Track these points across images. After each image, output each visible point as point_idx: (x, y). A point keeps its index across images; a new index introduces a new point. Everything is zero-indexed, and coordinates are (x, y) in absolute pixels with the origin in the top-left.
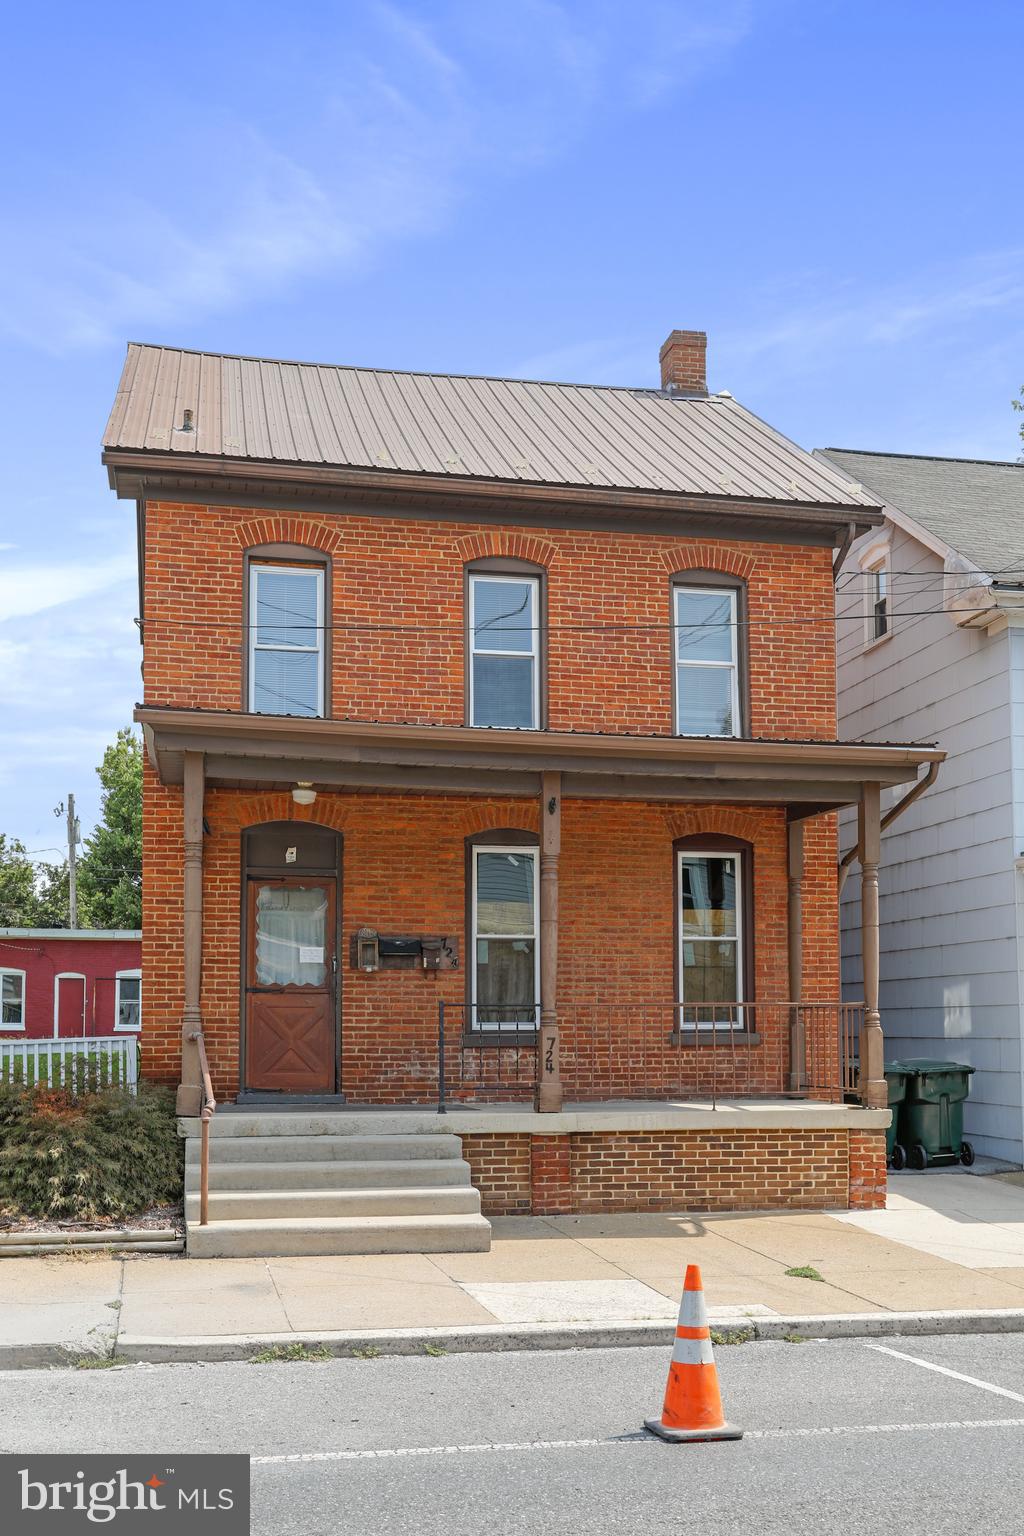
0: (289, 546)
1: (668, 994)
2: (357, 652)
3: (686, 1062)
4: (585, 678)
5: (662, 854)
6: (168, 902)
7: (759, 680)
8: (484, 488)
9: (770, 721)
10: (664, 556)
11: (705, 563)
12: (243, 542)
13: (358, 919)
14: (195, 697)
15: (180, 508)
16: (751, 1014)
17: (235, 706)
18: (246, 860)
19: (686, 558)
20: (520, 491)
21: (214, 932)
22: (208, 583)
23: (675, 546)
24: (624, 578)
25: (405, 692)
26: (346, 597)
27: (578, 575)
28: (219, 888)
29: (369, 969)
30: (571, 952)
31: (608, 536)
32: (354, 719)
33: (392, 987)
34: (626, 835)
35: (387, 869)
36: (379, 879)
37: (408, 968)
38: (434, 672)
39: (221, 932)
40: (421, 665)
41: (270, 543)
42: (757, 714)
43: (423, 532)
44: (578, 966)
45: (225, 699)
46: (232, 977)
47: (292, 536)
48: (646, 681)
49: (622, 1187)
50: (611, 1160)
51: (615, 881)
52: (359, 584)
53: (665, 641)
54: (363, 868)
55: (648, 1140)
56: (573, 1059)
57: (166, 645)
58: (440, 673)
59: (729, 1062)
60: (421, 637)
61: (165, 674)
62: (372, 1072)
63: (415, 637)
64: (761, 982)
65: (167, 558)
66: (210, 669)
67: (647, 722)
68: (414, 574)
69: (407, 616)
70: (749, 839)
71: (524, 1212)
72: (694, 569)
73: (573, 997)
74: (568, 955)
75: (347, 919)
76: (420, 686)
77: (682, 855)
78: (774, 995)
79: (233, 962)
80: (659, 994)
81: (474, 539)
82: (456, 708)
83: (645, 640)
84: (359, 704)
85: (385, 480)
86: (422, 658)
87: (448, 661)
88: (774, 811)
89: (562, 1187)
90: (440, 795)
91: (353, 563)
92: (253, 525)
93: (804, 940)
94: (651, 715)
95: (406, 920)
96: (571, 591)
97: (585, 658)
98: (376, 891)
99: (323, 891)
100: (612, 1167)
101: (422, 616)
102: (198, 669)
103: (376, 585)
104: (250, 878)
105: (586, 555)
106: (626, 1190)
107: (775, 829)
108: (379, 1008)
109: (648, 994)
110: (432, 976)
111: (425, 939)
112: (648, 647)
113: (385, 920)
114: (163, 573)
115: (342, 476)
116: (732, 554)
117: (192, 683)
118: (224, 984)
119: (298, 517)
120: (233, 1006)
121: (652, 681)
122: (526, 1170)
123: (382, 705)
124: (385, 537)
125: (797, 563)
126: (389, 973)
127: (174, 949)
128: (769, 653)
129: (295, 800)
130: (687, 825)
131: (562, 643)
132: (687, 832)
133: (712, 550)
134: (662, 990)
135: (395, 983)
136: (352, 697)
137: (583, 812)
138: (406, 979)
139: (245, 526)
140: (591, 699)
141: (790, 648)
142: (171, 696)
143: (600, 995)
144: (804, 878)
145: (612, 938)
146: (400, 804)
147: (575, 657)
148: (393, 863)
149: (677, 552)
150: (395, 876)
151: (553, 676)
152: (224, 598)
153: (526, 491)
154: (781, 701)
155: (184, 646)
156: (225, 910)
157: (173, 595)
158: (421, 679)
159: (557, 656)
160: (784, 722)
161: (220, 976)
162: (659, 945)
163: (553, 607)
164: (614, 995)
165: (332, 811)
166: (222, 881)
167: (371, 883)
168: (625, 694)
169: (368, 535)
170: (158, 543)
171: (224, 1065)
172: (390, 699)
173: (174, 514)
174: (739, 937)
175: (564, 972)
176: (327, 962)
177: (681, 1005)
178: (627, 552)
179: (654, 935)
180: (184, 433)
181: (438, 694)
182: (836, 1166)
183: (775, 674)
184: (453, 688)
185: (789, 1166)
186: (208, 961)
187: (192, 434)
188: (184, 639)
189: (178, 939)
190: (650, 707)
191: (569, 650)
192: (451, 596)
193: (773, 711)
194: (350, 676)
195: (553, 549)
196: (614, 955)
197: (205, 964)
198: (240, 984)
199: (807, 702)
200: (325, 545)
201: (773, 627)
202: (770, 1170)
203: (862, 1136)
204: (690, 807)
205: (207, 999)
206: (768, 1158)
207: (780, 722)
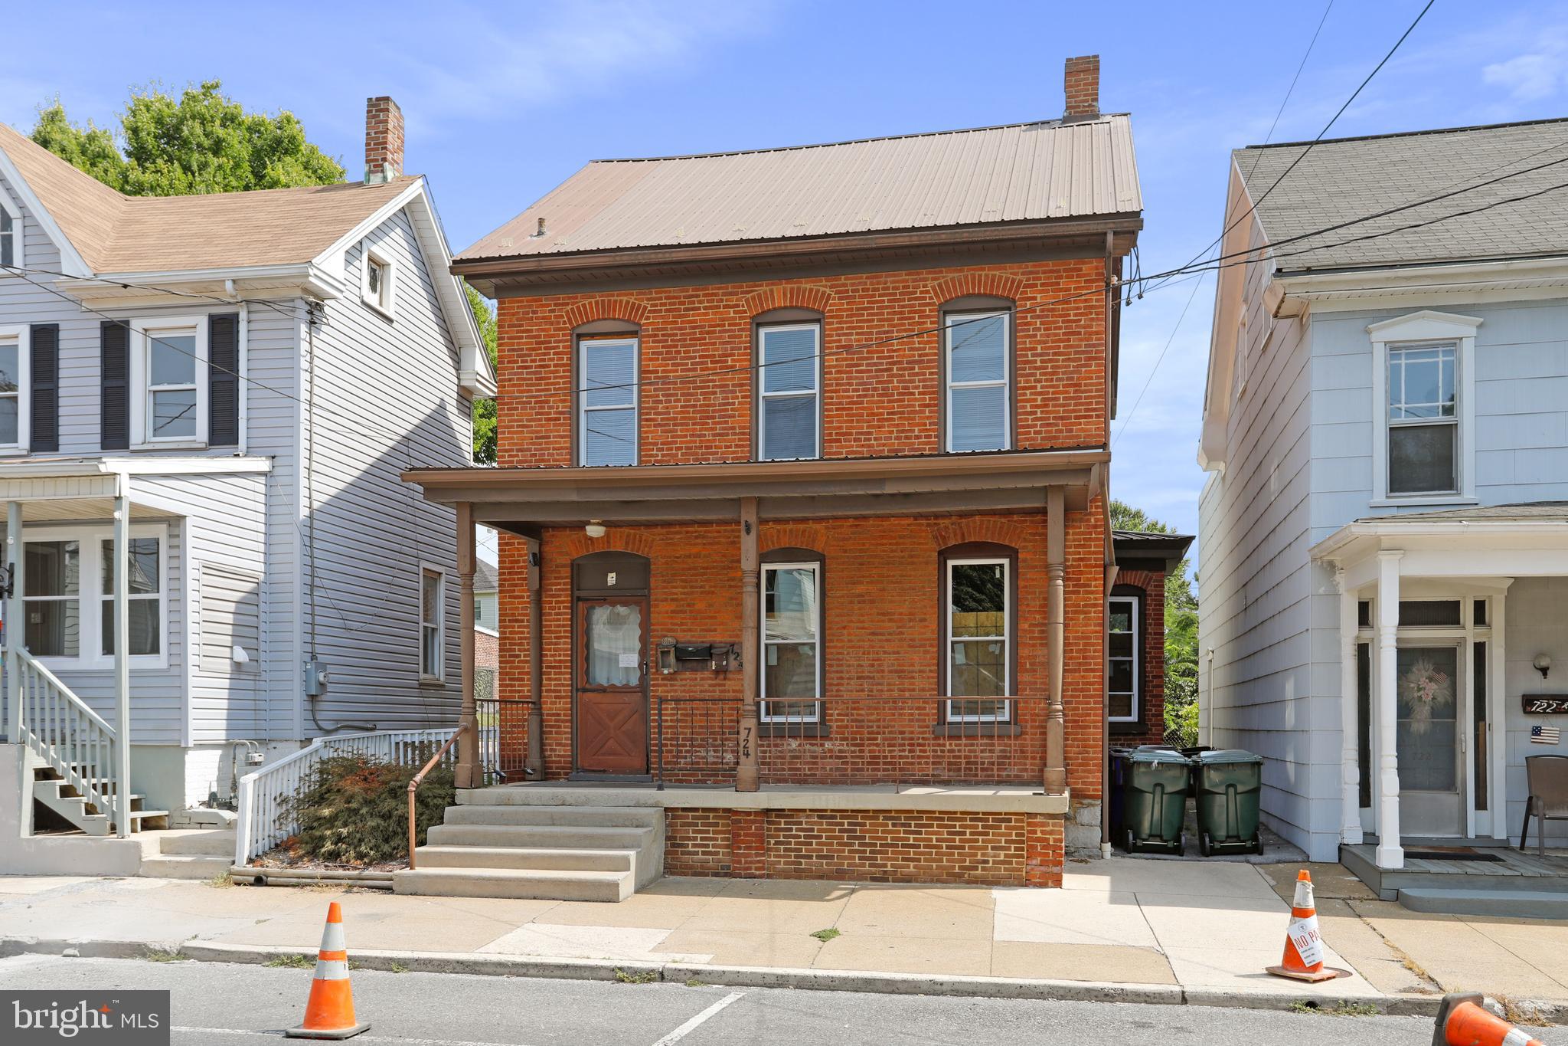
0: (607, 322)
1: (933, 690)
2: (660, 406)
3: (949, 751)
4: (857, 409)
5: (927, 563)
6: (517, 621)
7: (1025, 394)
8: (751, 250)
9: (1036, 433)
10: (933, 288)
11: (974, 289)
12: (571, 323)
13: (662, 630)
14: (535, 455)
15: (522, 302)
16: (1015, 706)
17: (564, 460)
18: (575, 583)
19: (954, 287)
20: (783, 248)
21: (551, 644)
22: (544, 360)
23: (943, 277)
24: (895, 313)
25: (700, 436)
26: (651, 360)
27: (852, 315)
28: (555, 608)
29: (666, 672)
30: (843, 653)
31: (881, 277)
33: (690, 686)
34: (894, 547)
35: (685, 587)
36: (680, 596)
37: (703, 669)
38: (724, 416)
39: (556, 644)
40: (714, 411)
41: (593, 321)
42: (1023, 427)
43: (715, 295)
44: (849, 666)
45: (558, 454)
46: (565, 679)
47: (609, 313)
48: (914, 406)
49: (811, 857)
50: (802, 834)
51: (883, 589)
52: (663, 347)
53: (933, 367)
54: (667, 587)
56: (845, 748)
57: (513, 415)
58: (730, 416)
59: (991, 751)
60: (715, 386)
61: (512, 438)
62: (675, 757)
63: (708, 387)
64: (1025, 677)
65: (512, 344)
66: (546, 431)
67: (914, 443)
68: (708, 333)
69: (702, 369)
70: (1013, 545)
71: (726, 875)
72: (963, 296)
73: (845, 693)
74: (840, 657)
75: (654, 631)
76: (712, 429)
77: (950, 563)
78: (1034, 689)
79: (566, 667)
80: (923, 690)
81: (759, 295)
82: (743, 446)
83: (914, 368)
84: (662, 449)
85: (667, 255)
86: (715, 405)
87: (736, 405)
89: (757, 855)
91: (658, 329)
92: (578, 308)
94: (917, 437)
96: (845, 331)
97: (857, 390)
98: (677, 606)
99: (638, 608)
100: (803, 839)
101: (714, 368)
102: (537, 432)
103: (676, 346)
104: (579, 599)
105: (859, 297)
106: (814, 859)
107: (1039, 535)
109: (914, 690)
110: (722, 676)
111: (716, 645)
112: (917, 374)
113: (684, 631)
114: (510, 356)
115: (633, 258)
116: (1000, 278)
117: (531, 444)
118: (559, 685)
119: (613, 295)
120: (566, 703)
121: (920, 406)
122: (728, 839)
123: (680, 448)
124: (683, 303)
125: (1067, 277)
126: (688, 675)
127: (523, 659)
128: (1036, 368)
129: (592, 533)
130: (952, 535)
131: (835, 379)
132: (952, 542)
133: (980, 276)
134: (927, 686)
135: (692, 682)
136: (656, 444)
137: (854, 529)
138: (702, 679)
139: (572, 309)
140: (862, 427)
141: (1058, 361)
142: (517, 456)
143: (869, 690)
145: (880, 641)
146: (696, 532)
147: (847, 391)
148: (691, 582)
149: (946, 282)
150: (692, 593)
151: (830, 410)
152: (557, 372)
153: (789, 247)
154: (1047, 412)
155: (526, 414)
156: (559, 626)
158: (713, 423)
159: (833, 391)
160: (1051, 432)
161: (556, 679)
162: (924, 646)
163: (829, 348)
164: (882, 691)
165: (641, 541)
166: (556, 602)
167: (672, 599)
168: (894, 420)
169: (671, 304)
170: (507, 332)
171: (560, 751)
172: (687, 442)
173: (518, 307)
174: (1006, 638)
175: (837, 672)
176: (640, 666)
177: (949, 698)
178: (898, 288)
179: (920, 636)
180: (535, 238)
181: (728, 435)
182: (1013, 846)
183: (1042, 387)
184: (740, 428)
185: (967, 845)
186: (547, 667)
187: (541, 238)
188: (526, 409)
189: (525, 650)
190: (916, 429)
191: (843, 384)
192: (740, 348)
193: (1039, 423)
194: (655, 426)
195: (829, 295)
196: (882, 656)
197: (544, 670)
198: (572, 685)
199: (1074, 411)
200: (635, 317)
201: (1039, 342)
202: (948, 847)
203: (1039, 820)
204: (954, 518)
205: (547, 697)
206: (946, 836)
207: (1046, 432)
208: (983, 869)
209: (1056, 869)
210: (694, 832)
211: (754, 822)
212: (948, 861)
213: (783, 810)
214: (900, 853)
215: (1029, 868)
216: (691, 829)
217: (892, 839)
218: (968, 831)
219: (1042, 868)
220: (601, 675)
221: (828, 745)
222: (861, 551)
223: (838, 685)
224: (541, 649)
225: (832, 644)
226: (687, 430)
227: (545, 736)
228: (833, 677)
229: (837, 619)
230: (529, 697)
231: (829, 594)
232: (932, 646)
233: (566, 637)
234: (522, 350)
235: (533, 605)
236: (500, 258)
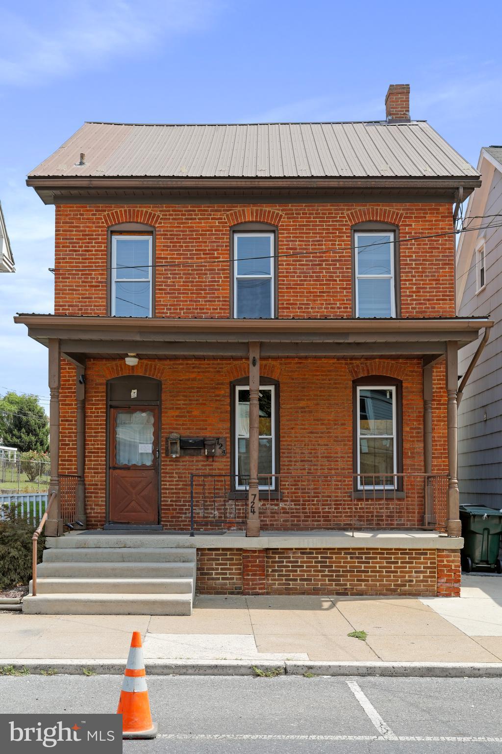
0: (132, 224)
1: (350, 469)
2: (169, 281)
3: (360, 508)
4: (300, 288)
5: (345, 388)
6: (67, 421)
7: (405, 284)
9: (413, 308)
10: (348, 215)
11: (373, 217)
12: (107, 223)
13: (170, 428)
14: (82, 309)
15: (73, 207)
16: (401, 480)
17: (102, 313)
18: (109, 396)
19: (361, 215)
20: (256, 183)
21: (92, 436)
22: (88, 247)
23: (354, 209)
24: (323, 229)
25: (196, 301)
26: (163, 250)
27: (296, 229)
28: (94, 413)
29: (174, 456)
30: (292, 445)
31: (314, 206)
32: (168, 317)
33: (189, 466)
34: (324, 377)
35: (186, 400)
36: (182, 406)
37: (197, 455)
38: (212, 289)
39: (95, 437)
40: (205, 286)
41: (122, 223)
42: (404, 304)
43: (206, 211)
44: (296, 454)
45: (97, 309)
46: (101, 461)
47: (134, 218)
48: (336, 288)
49: (296, 580)
50: (290, 565)
51: (317, 404)
52: (171, 242)
53: (348, 265)
54: (173, 400)
55: (312, 553)
56: (293, 506)
57: (66, 282)
58: (216, 290)
59: (387, 508)
60: (205, 270)
61: (65, 298)
62: (178, 513)
63: (202, 270)
64: (407, 462)
65: (66, 235)
66: (89, 294)
67: (337, 312)
68: (201, 235)
69: (197, 258)
70: (399, 378)
71: (238, 593)
72: (367, 221)
73: (293, 471)
74: (290, 447)
75: (164, 429)
76: (204, 297)
77: (359, 388)
78: (415, 469)
79: (102, 453)
80: (344, 469)
81: (235, 213)
82: (225, 309)
83: (336, 265)
84: (170, 309)
85: (179, 183)
86: (206, 282)
87: (220, 283)
88: (415, 361)
89: (260, 579)
90: (215, 358)
91: (167, 231)
92: (112, 214)
93: (434, 437)
94: (339, 308)
95: (197, 429)
96: (292, 239)
97: (300, 277)
98: (180, 413)
99: (152, 413)
100: (290, 568)
101: (206, 258)
102: (82, 294)
103: (180, 242)
104: (111, 407)
105: (301, 218)
106: (299, 582)
107: (416, 372)
108: (182, 477)
109: (338, 469)
110: (211, 460)
111: (207, 439)
112: (338, 268)
114: (64, 243)
115: (156, 183)
116: (389, 211)
117: (79, 302)
118: (97, 465)
119: (137, 207)
120: (102, 477)
121: (340, 288)
122: (240, 569)
123: (183, 309)
124: (185, 215)
125: (430, 213)
126: (187, 458)
127: (71, 446)
128: (412, 268)
129: (127, 363)
130: (361, 370)
131: (286, 269)
132: (361, 375)
133: (377, 209)
134: (346, 467)
135: (191, 464)
136: (166, 305)
137: (299, 365)
138: (197, 461)
139: (108, 214)
140: (304, 300)
141: (425, 264)
142: (69, 309)
143: (308, 470)
144: (434, 400)
145: (315, 437)
146: (193, 364)
147: (293, 277)
148: (189, 397)
149: (356, 212)
150: (191, 404)
151: (281, 288)
152: (97, 255)
153: (260, 183)
154: (419, 296)
155: (75, 282)
156: (97, 425)
157: (70, 255)
158: (205, 293)
159: (284, 277)
160: (422, 308)
161: (95, 461)
162: (344, 441)
163: (282, 249)
164: (317, 469)
165: (155, 369)
167: (177, 408)
168: (324, 296)
169: (176, 215)
170: (62, 227)
171: (98, 508)
172: (187, 305)
173: (70, 211)
174: (394, 436)
175: (288, 457)
176: (154, 452)
177: (359, 475)
178: (325, 214)
179: (341, 435)
180: (79, 166)
181: (215, 301)
182: (428, 570)
183: (416, 280)
184: (223, 297)
185: (399, 570)
186: (89, 452)
187: (83, 166)
188: (75, 278)
189: (73, 441)
190: (338, 303)
191: (290, 273)
192: (223, 246)
193: (415, 302)
194: (165, 294)
195: (281, 215)
196: (317, 447)
197: (87, 454)
198: (106, 465)
199: (436, 296)
200: (152, 222)
201: (414, 252)
202: (387, 572)
203: (445, 553)
204: (362, 360)
205: (88, 473)
206: (385, 565)
207: (419, 308)
208: (410, 586)
209: (456, 585)
210: (217, 564)
211: (258, 557)
212: (387, 581)
213: (278, 549)
214: (356, 576)
215: (439, 584)
216: (214, 562)
217: (350, 567)
218: (400, 561)
219: (447, 584)
220: (124, 458)
221: (281, 505)
222: (303, 379)
223: (288, 465)
224: (85, 440)
225: (284, 439)
226: (187, 297)
227: (87, 499)
228: (284, 460)
229: (287, 423)
230: (74, 473)
231: (282, 406)
232: (349, 441)
233: (102, 432)
234: (73, 239)
235: (79, 411)
236: (63, 177)
